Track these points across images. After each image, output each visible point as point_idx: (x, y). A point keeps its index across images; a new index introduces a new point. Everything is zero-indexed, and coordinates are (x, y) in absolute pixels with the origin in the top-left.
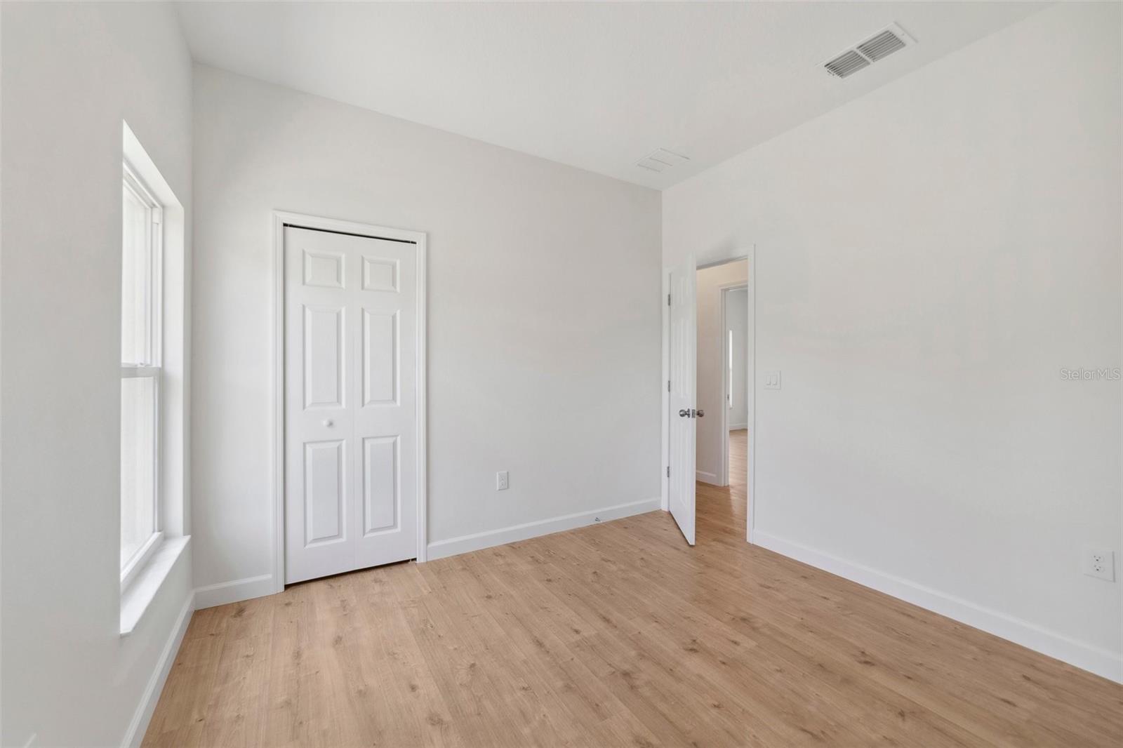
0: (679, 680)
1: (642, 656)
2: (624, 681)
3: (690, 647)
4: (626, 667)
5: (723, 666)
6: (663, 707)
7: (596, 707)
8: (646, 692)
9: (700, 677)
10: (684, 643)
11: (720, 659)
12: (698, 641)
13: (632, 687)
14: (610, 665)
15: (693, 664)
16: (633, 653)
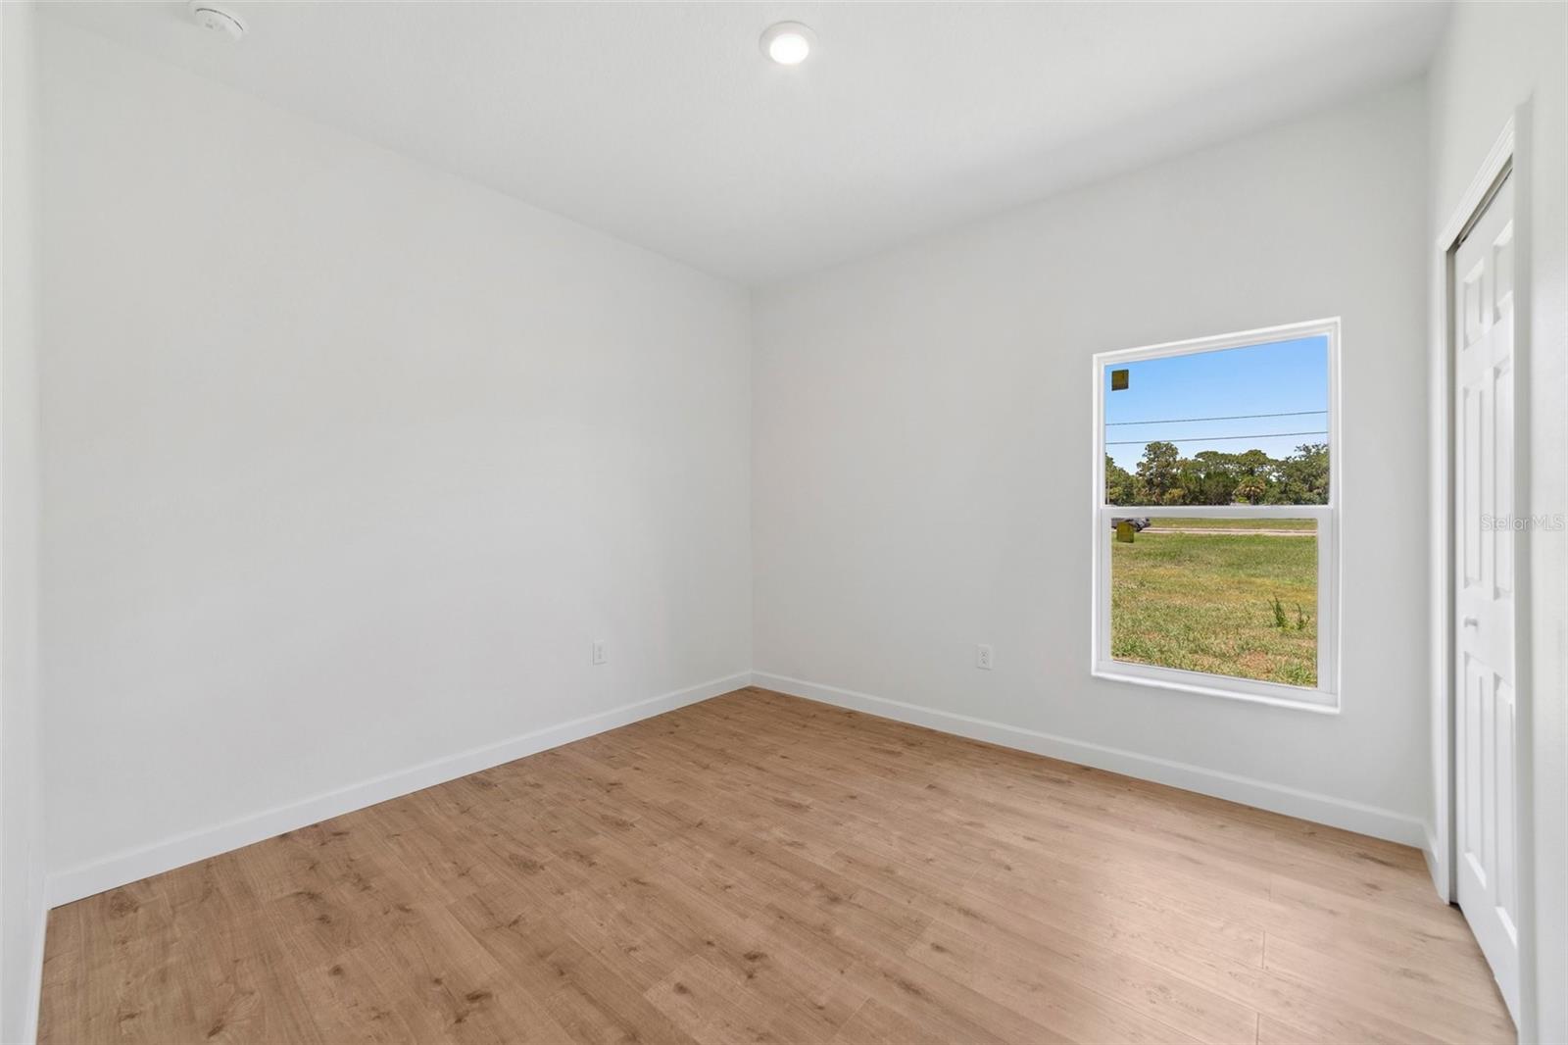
0: (771, 907)
1: (825, 929)
2: (834, 890)
3: (757, 963)
4: (838, 909)
5: (711, 938)
6: (785, 875)
7: (850, 861)
8: (806, 886)
9: (744, 916)
10: (768, 968)
11: (714, 950)
12: (745, 977)
13: (821, 886)
14: (860, 907)
15: (752, 933)
16: (838, 932)
